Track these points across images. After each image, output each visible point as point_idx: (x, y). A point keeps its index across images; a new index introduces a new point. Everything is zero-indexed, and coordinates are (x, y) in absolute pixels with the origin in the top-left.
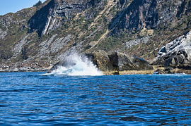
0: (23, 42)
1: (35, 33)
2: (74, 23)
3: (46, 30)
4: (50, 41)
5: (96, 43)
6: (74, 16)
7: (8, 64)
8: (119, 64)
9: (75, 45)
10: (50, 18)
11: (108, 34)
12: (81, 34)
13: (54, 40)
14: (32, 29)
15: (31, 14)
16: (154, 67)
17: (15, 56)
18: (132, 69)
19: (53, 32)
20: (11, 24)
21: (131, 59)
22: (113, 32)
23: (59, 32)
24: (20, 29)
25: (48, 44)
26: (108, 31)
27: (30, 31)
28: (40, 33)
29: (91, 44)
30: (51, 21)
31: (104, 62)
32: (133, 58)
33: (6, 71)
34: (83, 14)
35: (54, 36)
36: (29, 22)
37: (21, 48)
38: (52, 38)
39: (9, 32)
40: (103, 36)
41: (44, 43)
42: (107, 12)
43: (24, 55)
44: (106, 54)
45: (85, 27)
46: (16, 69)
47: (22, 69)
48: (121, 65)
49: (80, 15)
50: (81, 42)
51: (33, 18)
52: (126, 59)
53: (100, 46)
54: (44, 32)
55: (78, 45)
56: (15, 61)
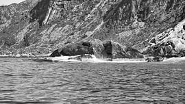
0: (25, 30)
1: (36, 22)
2: (72, 14)
3: (46, 20)
4: (50, 30)
5: (92, 33)
6: (72, 8)
7: (11, 50)
8: (113, 52)
9: (72, 34)
10: (50, 9)
11: (103, 25)
12: (78, 25)
13: (54, 29)
14: (33, 19)
15: (33, 5)
16: (144, 56)
17: (18, 43)
18: (124, 57)
19: (53, 22)
20: (15, 14)
21: (124, 48)
22: (108, 23)
23: (58, 22)
24: (23, 19)
25: (48, 33)
26: (102, 23)
27: (31, 21)
28: (41, 22)
29: (87, 34)
30: (51, 11)
31: (99, 50)
32: (125, 47)
33: (9, 57)
34: (81, 6)
35: (54, 26)
36: (31, 12)
37: (23, 36)
38: (52, 28)
39: (13, 21)
40: (98, 27)
41: (44, 32)
42: (103, 5)
43: (26, 42)
44: (101, 43)
45: (83, 18)
46: (18, 55)
47: (23, 55)
48: (114, 53)
49: (78, 8)
50: (78, 32)
51: (34, 8)
52: (120, 48)
53: (95, 36)
54: (45, 22)
55: (76, 34)
56: (18, 47)
